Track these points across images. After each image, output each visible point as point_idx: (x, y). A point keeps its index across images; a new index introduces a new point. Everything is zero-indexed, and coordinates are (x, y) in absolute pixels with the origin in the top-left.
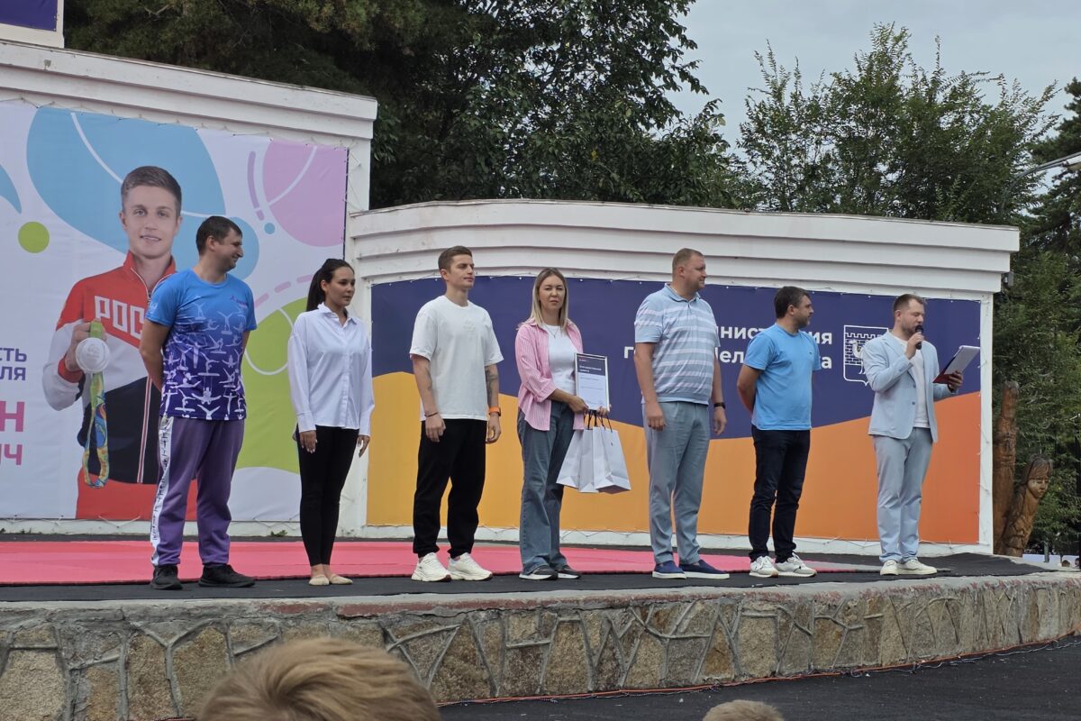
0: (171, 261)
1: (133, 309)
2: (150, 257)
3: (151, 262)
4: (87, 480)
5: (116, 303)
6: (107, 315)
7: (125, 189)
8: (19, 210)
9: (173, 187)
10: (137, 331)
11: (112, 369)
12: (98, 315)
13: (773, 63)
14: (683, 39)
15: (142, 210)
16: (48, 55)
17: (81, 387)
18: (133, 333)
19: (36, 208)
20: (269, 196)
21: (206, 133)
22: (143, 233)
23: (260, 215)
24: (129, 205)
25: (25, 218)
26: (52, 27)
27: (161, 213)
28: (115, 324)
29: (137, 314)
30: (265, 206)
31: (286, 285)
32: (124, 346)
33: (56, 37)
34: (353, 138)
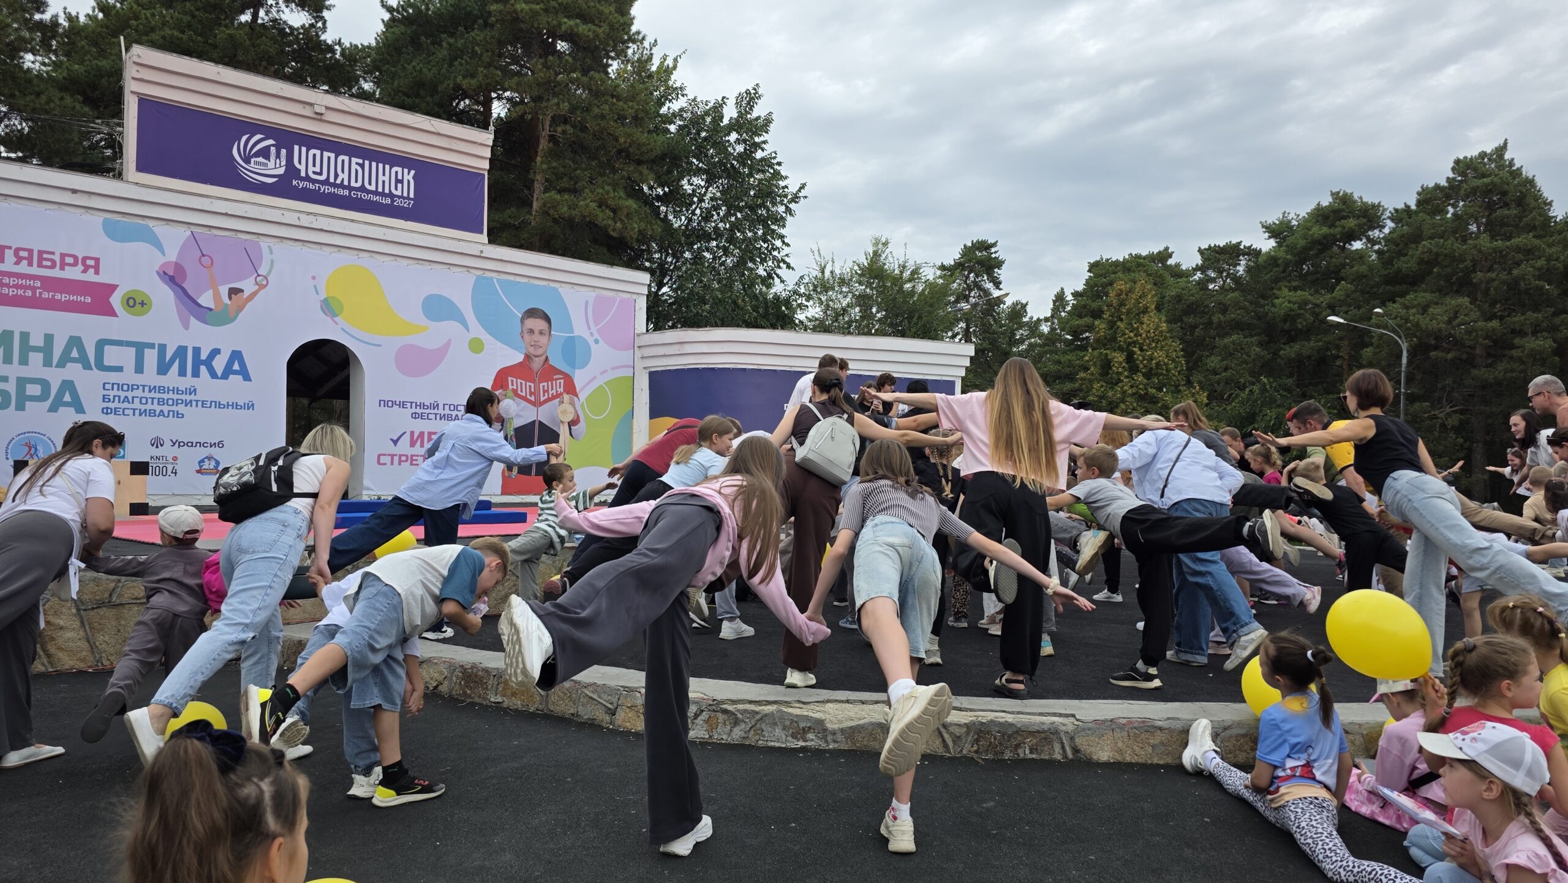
0: (547, 358)
1: (528, 384)
2: (536, 356)
3: (537, 359)
4: (506, 474)
5: (519, 381)
6: (515, 387)
7: (522, 320)
8: (468, 330)
9: (548, 320)
10: (530, 396)
11: (518, 416)
12: (510, 387)
13: (820, 254)
14: (783, 242)
15: (531, 331)
16: (481, 247)
17: (502, 425)
18: (528, 397)
19: (477, 330)
20: (596, 323)
21: (563, 290)
22: (532, 343)
23: (592, 334)
24: (524, 329)
25: (473, 335)
26: (481, 232)
27: (541, 333)
28: (519, 392)
29: (530, 386)
30: (594, 329)
31: (606, 371)
32: (524, 403)
33: (484, 238)
34: (638, 294)
